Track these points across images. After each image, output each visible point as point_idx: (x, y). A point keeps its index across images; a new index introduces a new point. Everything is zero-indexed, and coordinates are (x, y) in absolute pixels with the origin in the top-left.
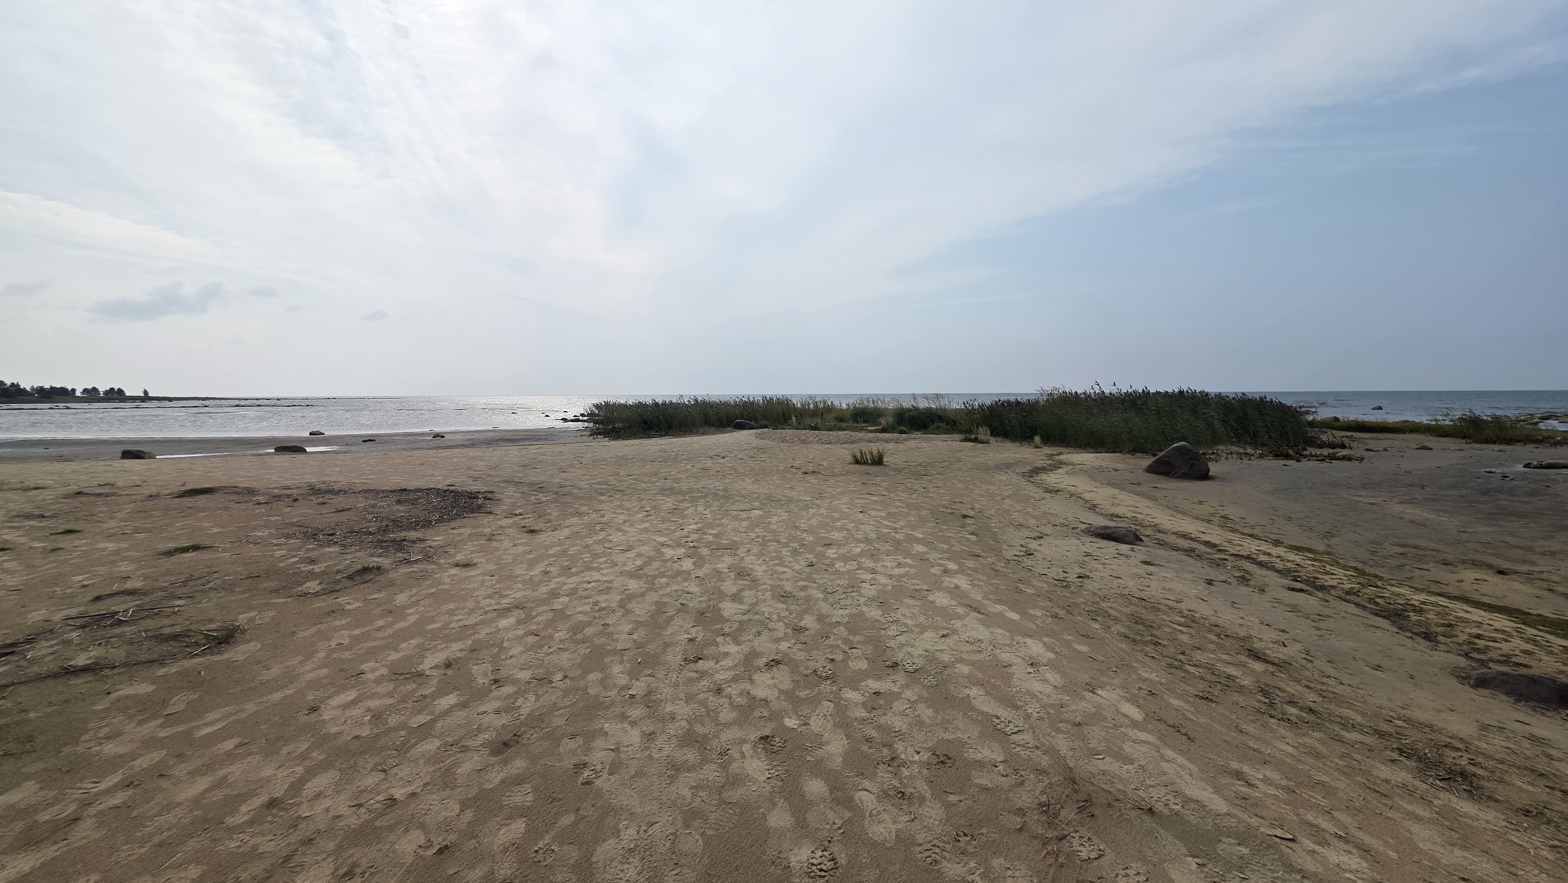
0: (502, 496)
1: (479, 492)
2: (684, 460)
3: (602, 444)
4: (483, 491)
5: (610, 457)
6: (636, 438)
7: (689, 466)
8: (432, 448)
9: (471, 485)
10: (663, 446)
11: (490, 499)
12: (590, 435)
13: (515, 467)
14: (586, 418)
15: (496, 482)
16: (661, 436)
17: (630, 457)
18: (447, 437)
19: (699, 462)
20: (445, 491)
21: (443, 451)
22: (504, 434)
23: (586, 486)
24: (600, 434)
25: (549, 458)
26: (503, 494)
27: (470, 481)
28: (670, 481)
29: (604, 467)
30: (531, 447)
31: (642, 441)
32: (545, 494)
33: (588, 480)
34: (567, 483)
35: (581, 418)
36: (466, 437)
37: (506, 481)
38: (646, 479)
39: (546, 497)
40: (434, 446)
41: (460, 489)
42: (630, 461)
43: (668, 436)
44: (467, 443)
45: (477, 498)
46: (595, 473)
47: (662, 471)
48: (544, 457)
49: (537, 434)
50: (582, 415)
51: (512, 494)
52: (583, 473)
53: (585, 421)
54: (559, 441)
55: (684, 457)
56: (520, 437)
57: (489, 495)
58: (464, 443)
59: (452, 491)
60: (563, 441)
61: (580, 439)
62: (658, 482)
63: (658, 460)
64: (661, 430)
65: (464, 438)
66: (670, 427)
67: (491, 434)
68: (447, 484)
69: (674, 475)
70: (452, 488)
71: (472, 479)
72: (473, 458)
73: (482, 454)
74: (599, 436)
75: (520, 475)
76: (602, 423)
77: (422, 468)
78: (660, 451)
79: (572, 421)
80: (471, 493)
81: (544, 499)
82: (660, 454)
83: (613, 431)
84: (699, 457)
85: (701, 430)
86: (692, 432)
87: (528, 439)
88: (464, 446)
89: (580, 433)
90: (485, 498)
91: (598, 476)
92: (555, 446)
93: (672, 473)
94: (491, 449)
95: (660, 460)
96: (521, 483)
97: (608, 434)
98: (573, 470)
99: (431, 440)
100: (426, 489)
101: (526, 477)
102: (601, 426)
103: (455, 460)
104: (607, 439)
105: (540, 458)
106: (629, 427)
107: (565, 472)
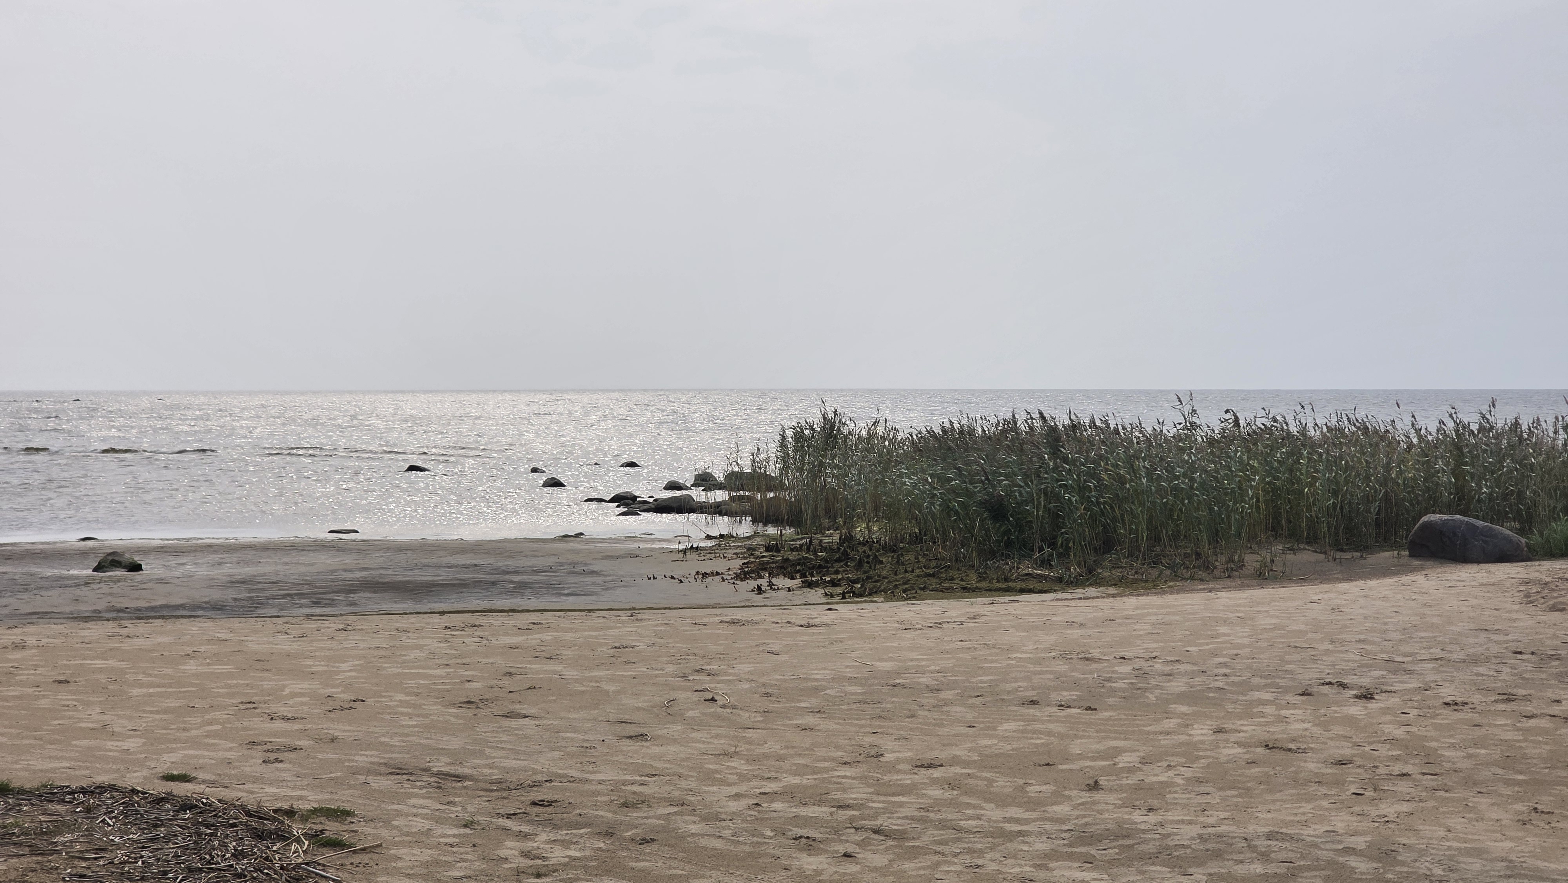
0: (384, 833)
1: (290, 813)
2: (1181, 698)
3: (801, 615)
4: (305, 806)
5: (839, 679)
6: (945, 592)
7: (1201, 732)
8: (95, 617)
9: (256, 780)
10: (1076, 633)
11: (336, 844)
12: (743, 576)
13: (433, 708)
14: (721, 496)
15: (355, 772)
16: (1064, 583)
17: (925, 680)
18: (151, 568)
19: (1248, 713)
20: (159, 801)
21: (142, 627)
22: (375, 560)
23: (733, 806)
24: (787, 569)
25: (570, 673)
26: (387, 823)
27: (253, 765)
28: (1112, 798)
29: (810, 720)
30: (496, 620)
31: (980, 605)
32: (562, 834)
33: (743, 778)
34: (653, 788)
35: (698, 495)
36: (227, 569)
37: (398, 770)
38: (1003, 784)
39: (566, 844)
40: (102, 605)
41: (214, 794)
42: (928, 699)
43: (1098, 582)
44: (230, 594)
45: (283, 836)
46: (773, 746)
47: (1076, 748)
48: (552, 666)
49: (511, 563)
50: (704, 480)
51: (427, 824)
52: (721, 744)
53: (717, 509)
54: (607, 599)
55: (1177, 686)
56: (443, 576)
57: (332, 828)
58: (215, 595)
59: (186, 805)
60: (620, 596)
61: (696, 591)
62: (1058, 797)
63: (1054, 697)
64: (1064, 555)
65: (216, 572)
66: (1107, 544)
67: (324, 561)
68: (162, 769)
69: (1130, 770)
70: (181, 789)
71: (258, 755)
72: (262, 662)
73: (295, 647)
74: (782, 582)
75: (455, 743)
76: (794, 519)
77: (65, 696)
78: (1064, 656)
79: (661, 507)
80: (258, 815)
81: (558, 855)
82: (1062, 667)
83: (845, 557)
84: (1245, 687)
85: (1252, 560)
86: (1208, 567)
87: (477, 583)
88: (217, 608)
89: (695, 564)
90: (319, 840)
91: (786, 765)
92: (596, 620)
93: (1124, 760)
94: (332, 625)
95: (1066, 696)
96: (459, 778)
97: (821, 568)
98: (675, 729)
99: (87, 583)
100: (84, 791)
101: (481, 754)
102: (789, 531)
103: (191, 667)
104: (816, 595)
105: (538, 669)
106: (917, 539)
107: (642, 736)
